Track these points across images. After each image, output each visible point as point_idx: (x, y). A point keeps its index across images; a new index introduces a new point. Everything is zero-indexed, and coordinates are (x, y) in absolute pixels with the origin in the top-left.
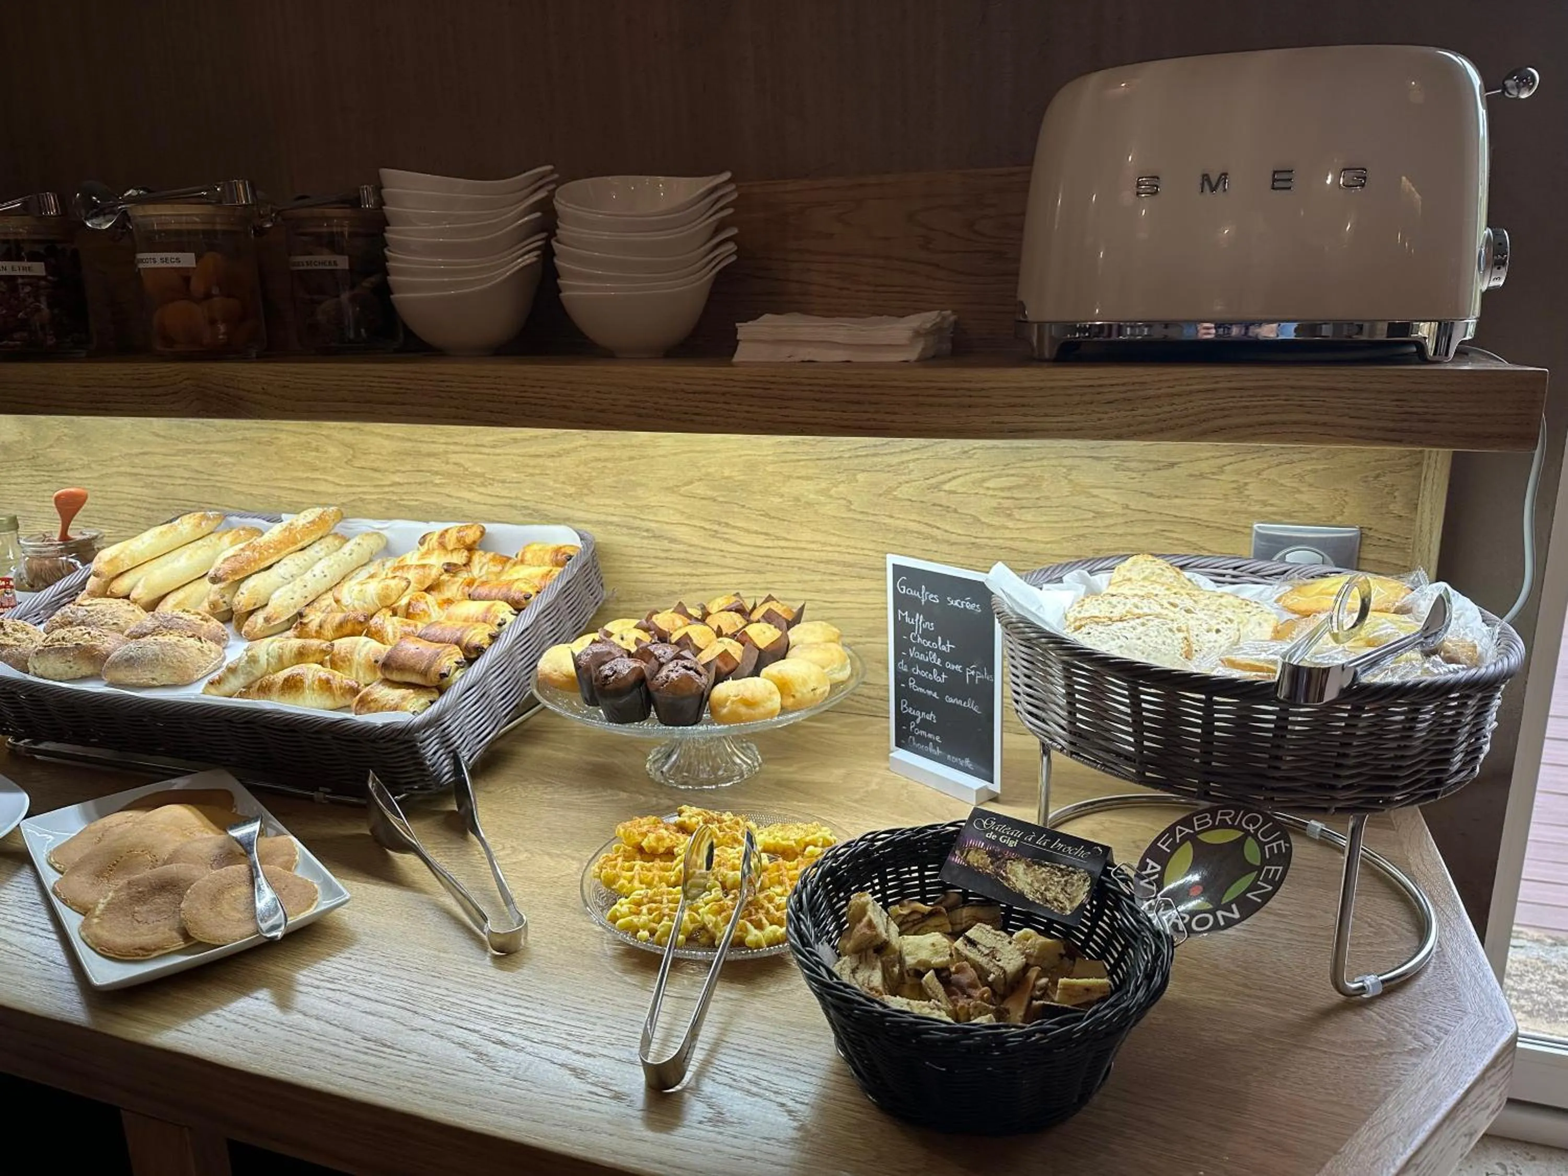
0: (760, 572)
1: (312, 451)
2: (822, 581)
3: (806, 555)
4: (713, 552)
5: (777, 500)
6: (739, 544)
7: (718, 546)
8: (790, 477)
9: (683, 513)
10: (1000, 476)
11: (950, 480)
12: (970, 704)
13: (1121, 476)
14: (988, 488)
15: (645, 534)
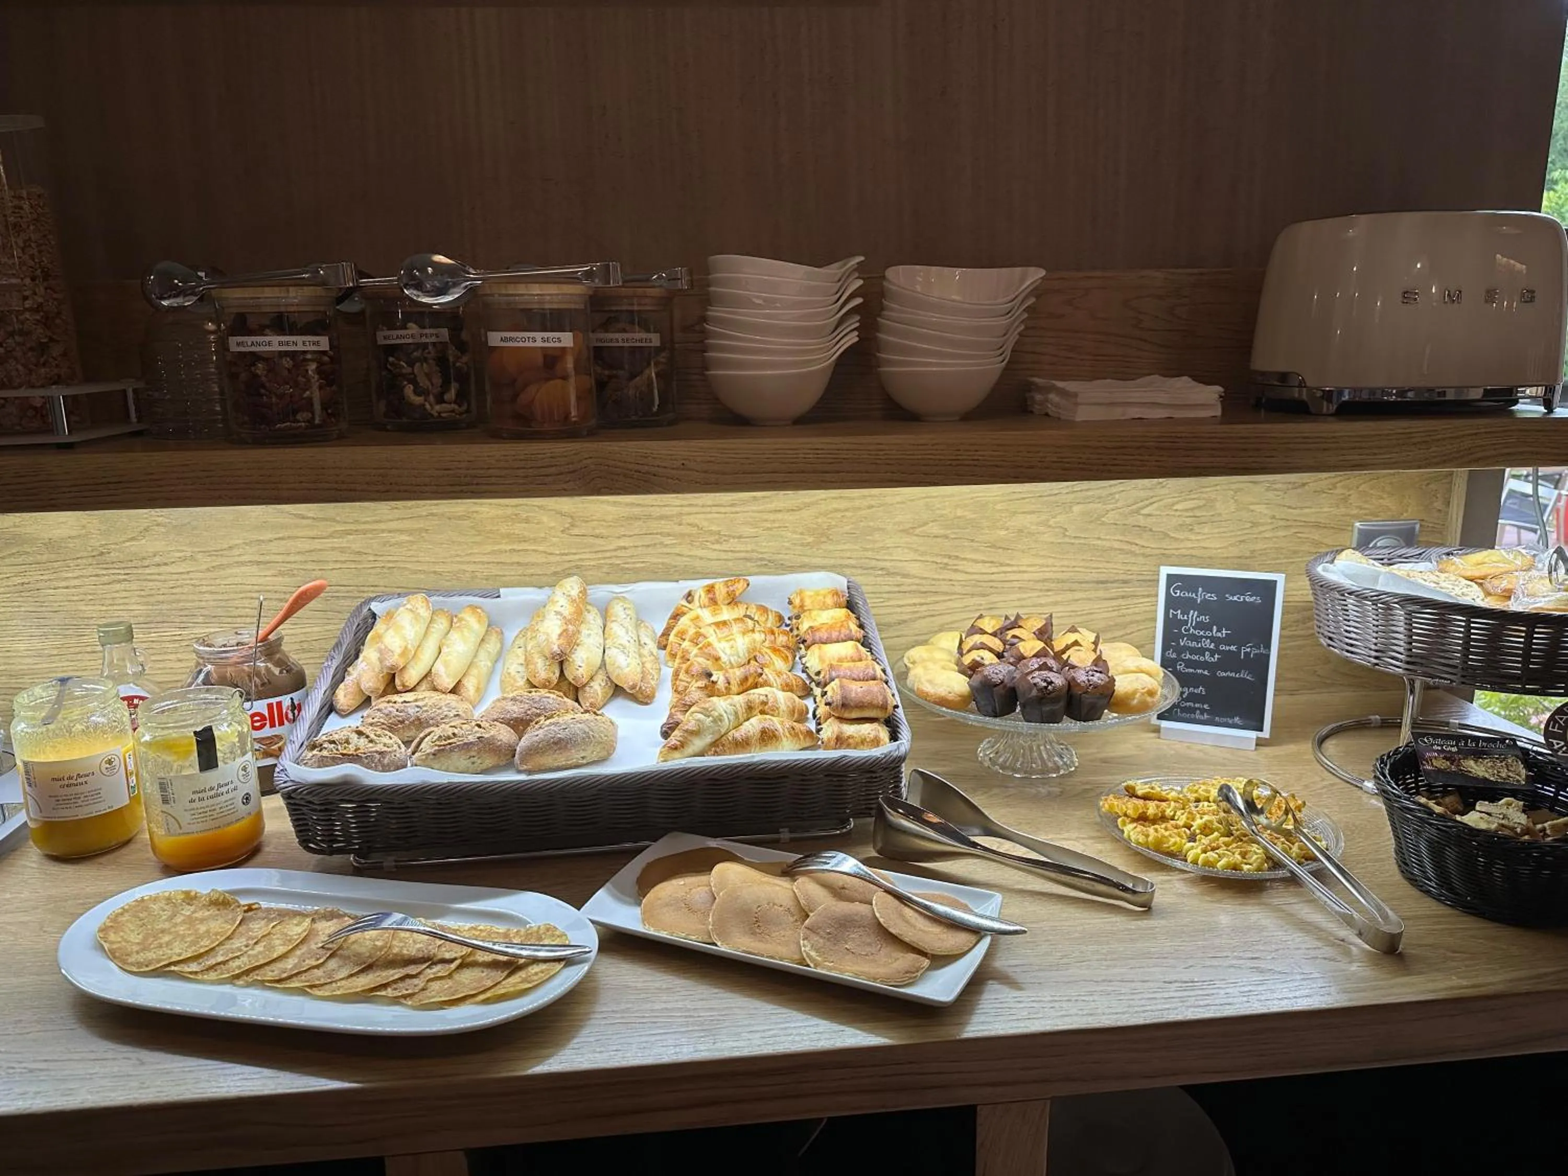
0: (984, 595)
1: (519, 522)
2: (1039, 597)
3: (1026, 576)
4: (942, 582)
5: (1003, 533)
6: (966, 573)
7: (947, 577)
8: (1015, 513)
9: (916, 551)
10: (1186, 500)
11: (1147, 506)
12: (1244, 675)
13: (1270, 495)
14: (1176, 510)
15: (880, 572)
